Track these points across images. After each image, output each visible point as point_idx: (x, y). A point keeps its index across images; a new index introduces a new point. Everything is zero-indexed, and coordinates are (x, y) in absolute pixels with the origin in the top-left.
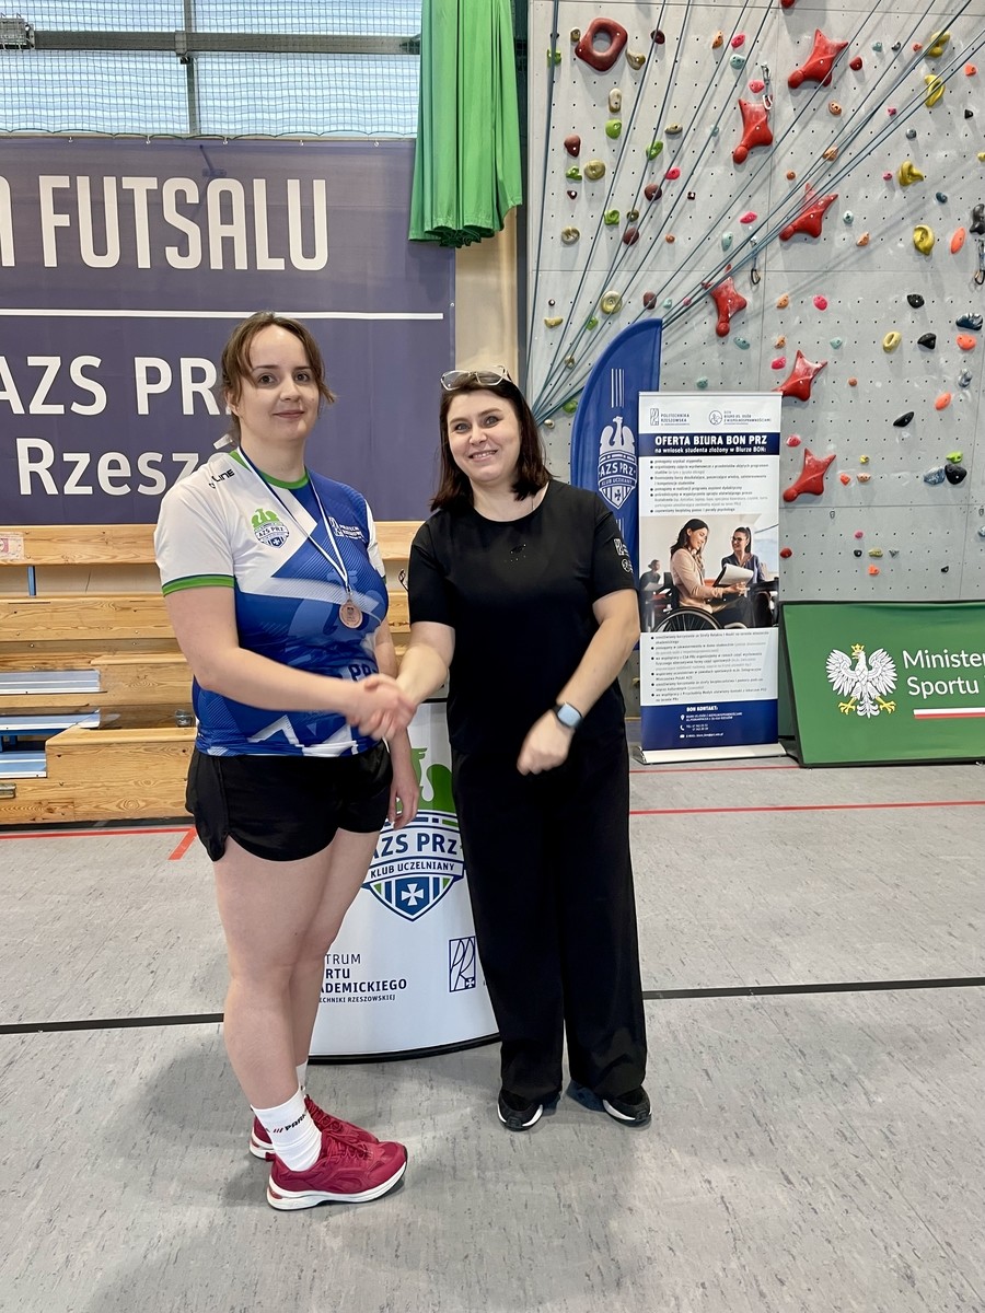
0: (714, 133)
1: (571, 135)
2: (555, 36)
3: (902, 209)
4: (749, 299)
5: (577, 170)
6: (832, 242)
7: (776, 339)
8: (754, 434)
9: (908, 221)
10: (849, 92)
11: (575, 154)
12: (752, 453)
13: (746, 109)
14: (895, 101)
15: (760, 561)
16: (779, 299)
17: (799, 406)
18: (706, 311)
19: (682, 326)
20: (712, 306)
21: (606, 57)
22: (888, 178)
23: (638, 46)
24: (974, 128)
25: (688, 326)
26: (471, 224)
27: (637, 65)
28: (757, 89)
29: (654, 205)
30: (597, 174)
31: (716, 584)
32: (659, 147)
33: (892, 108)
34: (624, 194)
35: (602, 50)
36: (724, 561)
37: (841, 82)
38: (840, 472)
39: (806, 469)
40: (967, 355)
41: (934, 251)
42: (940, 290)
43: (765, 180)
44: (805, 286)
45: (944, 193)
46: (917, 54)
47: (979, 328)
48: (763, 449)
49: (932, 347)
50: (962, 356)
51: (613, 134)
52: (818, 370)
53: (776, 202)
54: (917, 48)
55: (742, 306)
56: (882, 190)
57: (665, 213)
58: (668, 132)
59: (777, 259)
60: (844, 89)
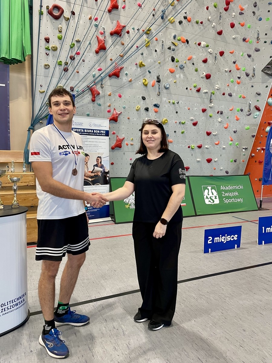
0: (90, 44)
1: (47, 36)
2: (41, 6)
3: (140, 73)
4: (101, 92)
5: (49, 47)
6: (122, 79)
7: (108, 104)
8: (102, 130)
9: (141, 77)
10: (126, 39)
11: (48, 42)
12: (101, 136)
13: (99, 39)
14: (138, 44)
15: (104, 166)
16: (109, 93)
17: (115, 123)
18: (88, 94)
19: (82, 97)
20: (90, 93)
21: (57, 16)
22: (136, 64)
23: (67, 14)
24: (157, 54)
25: (83, 98)
26: (14, 58)
27: (67, 20)
28: (102, 34)
29: (72, 61)
30: (55, 49)
31: (92, 172)
32: (74, 45)
33: (137, 46)
34: (64, 57)
35: (56, 13)
36: (94, 166)
37: (124, 36)
38: (126, 142)
39: (117, 141)
40: (156, 113)
41: (148, 85)
42: (149, 96)
43: (104, 59)
44: (115, 90)
45: (150, 71)
46: (143, 32)
47: (159, 107)
48: (104, 135)
49: (148, 111)
50: (155, 114)
51: (60, 38)
52: (119, 114)
53: (107, 67)
54: (143, 31)
55: (99, 94)
56: (135, 67)
57: (76, 64)
58: (76, 41)
59: (108, 82)
60: (125, 38)
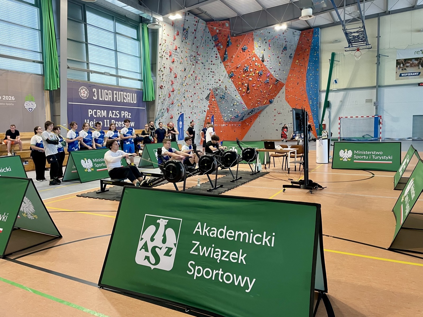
0: (167, 95)
1: (159, 94)
2: (158, 86)
6: (174, 105)
9: (178, 103)
10: (175, 92)
13: (169, 93)
16: (171, 109)
20: (167, 110)
24: (181, 96)
27: (163, 89)
30: (161, 98)
32: (164, 96)
33: (177, 94)
51: (162, 94)
53: (171, 101)
54: (178, 89)
56: (176, 101)
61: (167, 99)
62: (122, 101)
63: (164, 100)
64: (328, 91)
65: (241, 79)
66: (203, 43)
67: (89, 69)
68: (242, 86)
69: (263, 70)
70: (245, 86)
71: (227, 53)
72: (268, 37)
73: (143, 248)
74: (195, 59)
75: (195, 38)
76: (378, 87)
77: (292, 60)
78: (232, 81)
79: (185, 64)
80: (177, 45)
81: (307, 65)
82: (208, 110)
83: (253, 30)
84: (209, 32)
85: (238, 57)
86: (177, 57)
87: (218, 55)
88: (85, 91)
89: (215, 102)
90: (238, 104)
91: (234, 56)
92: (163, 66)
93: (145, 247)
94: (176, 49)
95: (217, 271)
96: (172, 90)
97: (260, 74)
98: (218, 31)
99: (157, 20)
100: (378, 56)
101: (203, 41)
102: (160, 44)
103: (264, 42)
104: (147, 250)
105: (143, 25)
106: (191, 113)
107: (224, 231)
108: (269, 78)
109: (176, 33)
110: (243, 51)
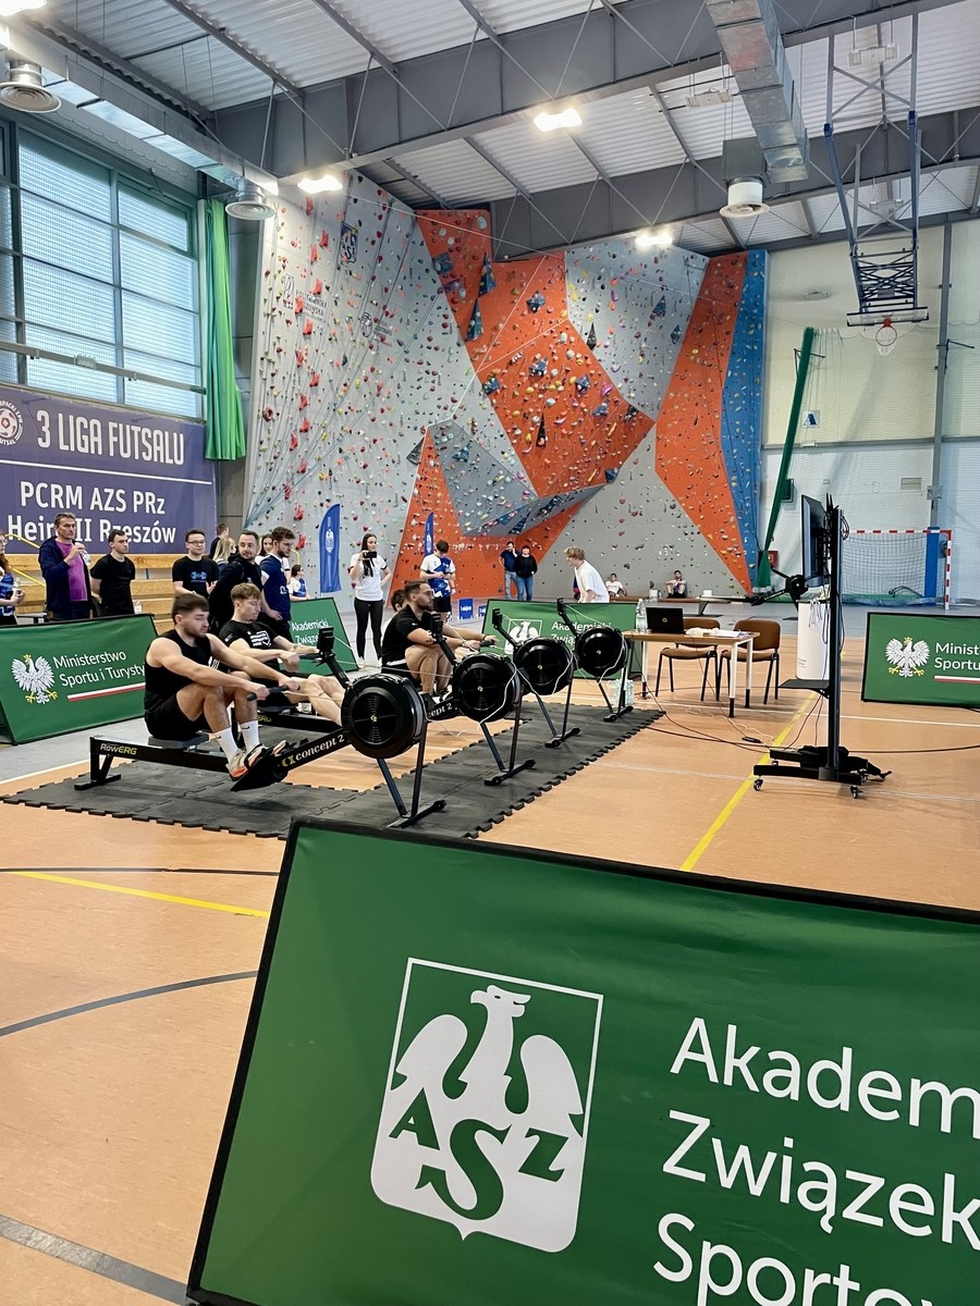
0: (287, 442)
1: (261, 439)
3: (318, 468)
4: (292, 489)
5: (261, 449)
6: (306, 475)
9: (319, 471)
10: (311, 435)
11: (261, 444)
13: (292, 437)
16: (297, 490)
18: (283, 492)
20: (285, 490)
22: (316, 459)
23: (274, 415)
24: (330, 447)
25: (280, 496)
27: (274, 421)
28: (295, 431)
30: (264, 451)
32: (277, 445)
34: (270, 457)
37: (309, 432)
41: (323, 479)
43: (295, 456)
44: (301, 487)
47: (330, 501)
51: (269, 440)
52: (303, 511)
53: (297, 463)
54: (321, 425)
56: (315, 462)
57: (277, 464)
58: (278, 441)
59: (297, 479)
61: (286, 454)
62: (137, 457)
63: (275, 458)
64: (789, 448)
65: (521, 401)
66: (405, 278)
67: (23, 341)
68: (524, 422)
69: (591, 375)
70: (533, 424)
71: (478, 314)
72: (608, 270)
73: (410, 1128)
74: (376, 328)
75: (380, 259)
76: (940, 441)
77: (679, 345)
78: (492, 403)
79: (346, 343)
80: (322, 280)
81: (725, 363)
82: (414, 495)
83: (567, 244)
84: (422, 244)
85: (514, 328)
86: (321, 317)
87: (452, 320)
88: (10, 419)
89: (437, 471)
90: (508, 479)
91: (501, 325)
92: (275, 344)
93: (419, 1120)
94: (319, 293)
95: (825, 1278)
96: (303, 428)
97: (580, 387)
98: (451, 241)
99: (259, 191)
100: (944, 346)
101: (405, 271)
102: (267, 273)
103: (598, 286)
104: (428, 1138)
105: (208, 207)
106: (362, 503)
107: (845, 1074)
108: (608, 401)
109: (317, 238)
110: (531, 310)
